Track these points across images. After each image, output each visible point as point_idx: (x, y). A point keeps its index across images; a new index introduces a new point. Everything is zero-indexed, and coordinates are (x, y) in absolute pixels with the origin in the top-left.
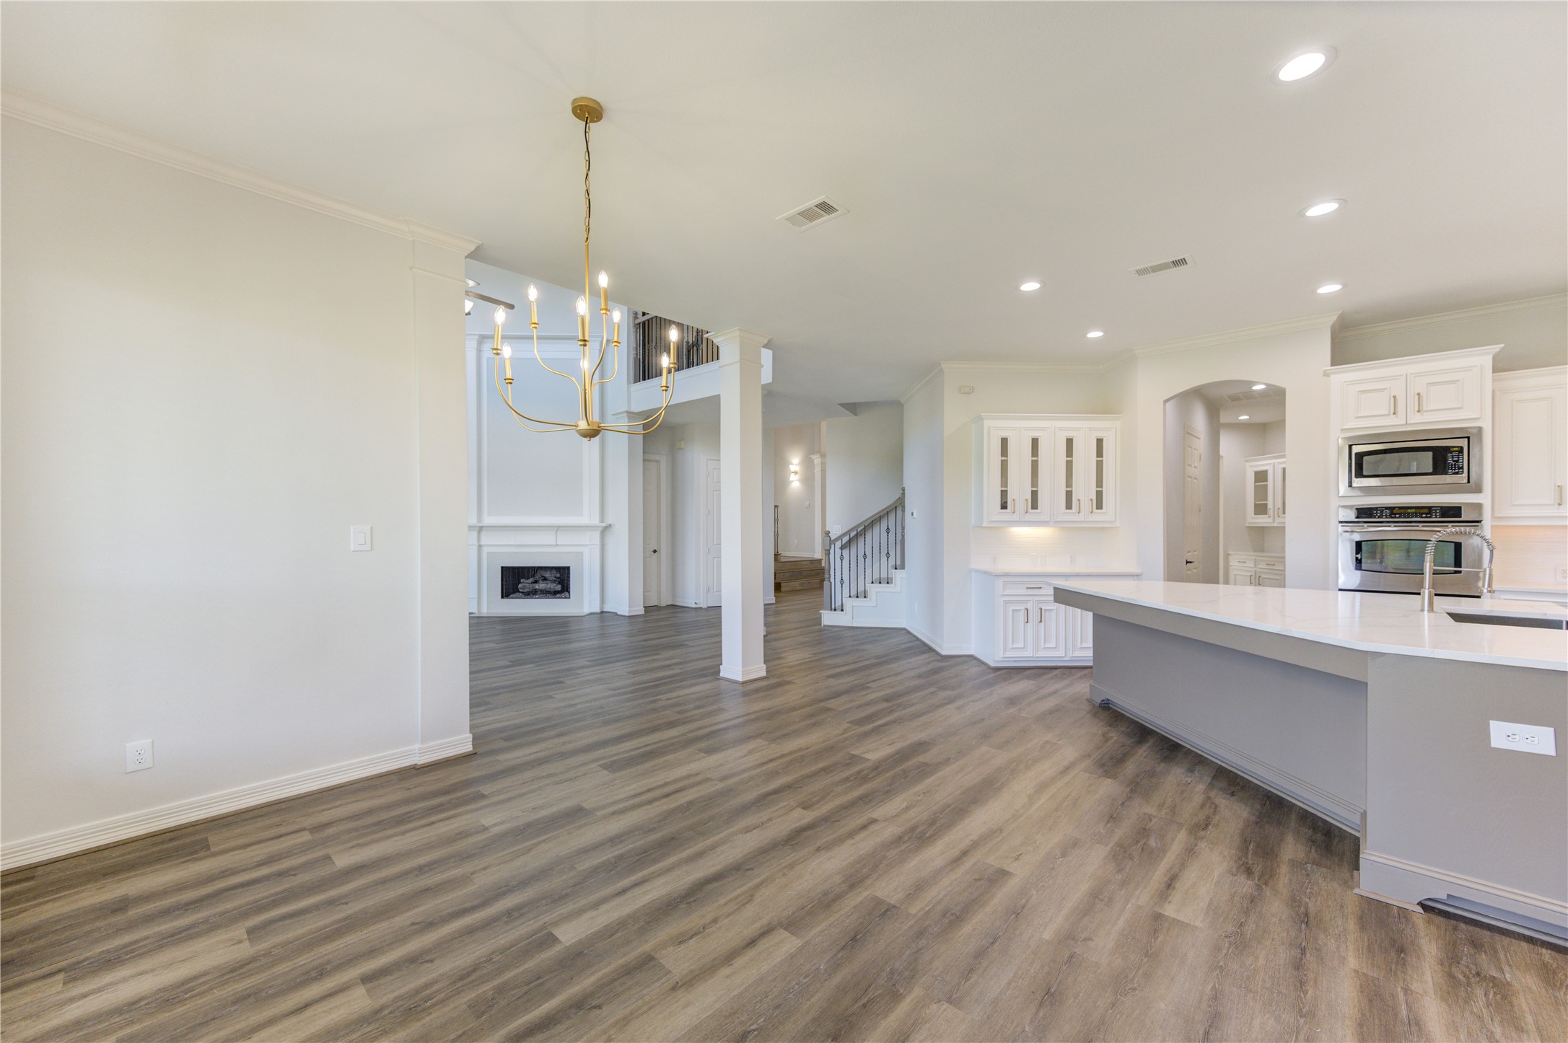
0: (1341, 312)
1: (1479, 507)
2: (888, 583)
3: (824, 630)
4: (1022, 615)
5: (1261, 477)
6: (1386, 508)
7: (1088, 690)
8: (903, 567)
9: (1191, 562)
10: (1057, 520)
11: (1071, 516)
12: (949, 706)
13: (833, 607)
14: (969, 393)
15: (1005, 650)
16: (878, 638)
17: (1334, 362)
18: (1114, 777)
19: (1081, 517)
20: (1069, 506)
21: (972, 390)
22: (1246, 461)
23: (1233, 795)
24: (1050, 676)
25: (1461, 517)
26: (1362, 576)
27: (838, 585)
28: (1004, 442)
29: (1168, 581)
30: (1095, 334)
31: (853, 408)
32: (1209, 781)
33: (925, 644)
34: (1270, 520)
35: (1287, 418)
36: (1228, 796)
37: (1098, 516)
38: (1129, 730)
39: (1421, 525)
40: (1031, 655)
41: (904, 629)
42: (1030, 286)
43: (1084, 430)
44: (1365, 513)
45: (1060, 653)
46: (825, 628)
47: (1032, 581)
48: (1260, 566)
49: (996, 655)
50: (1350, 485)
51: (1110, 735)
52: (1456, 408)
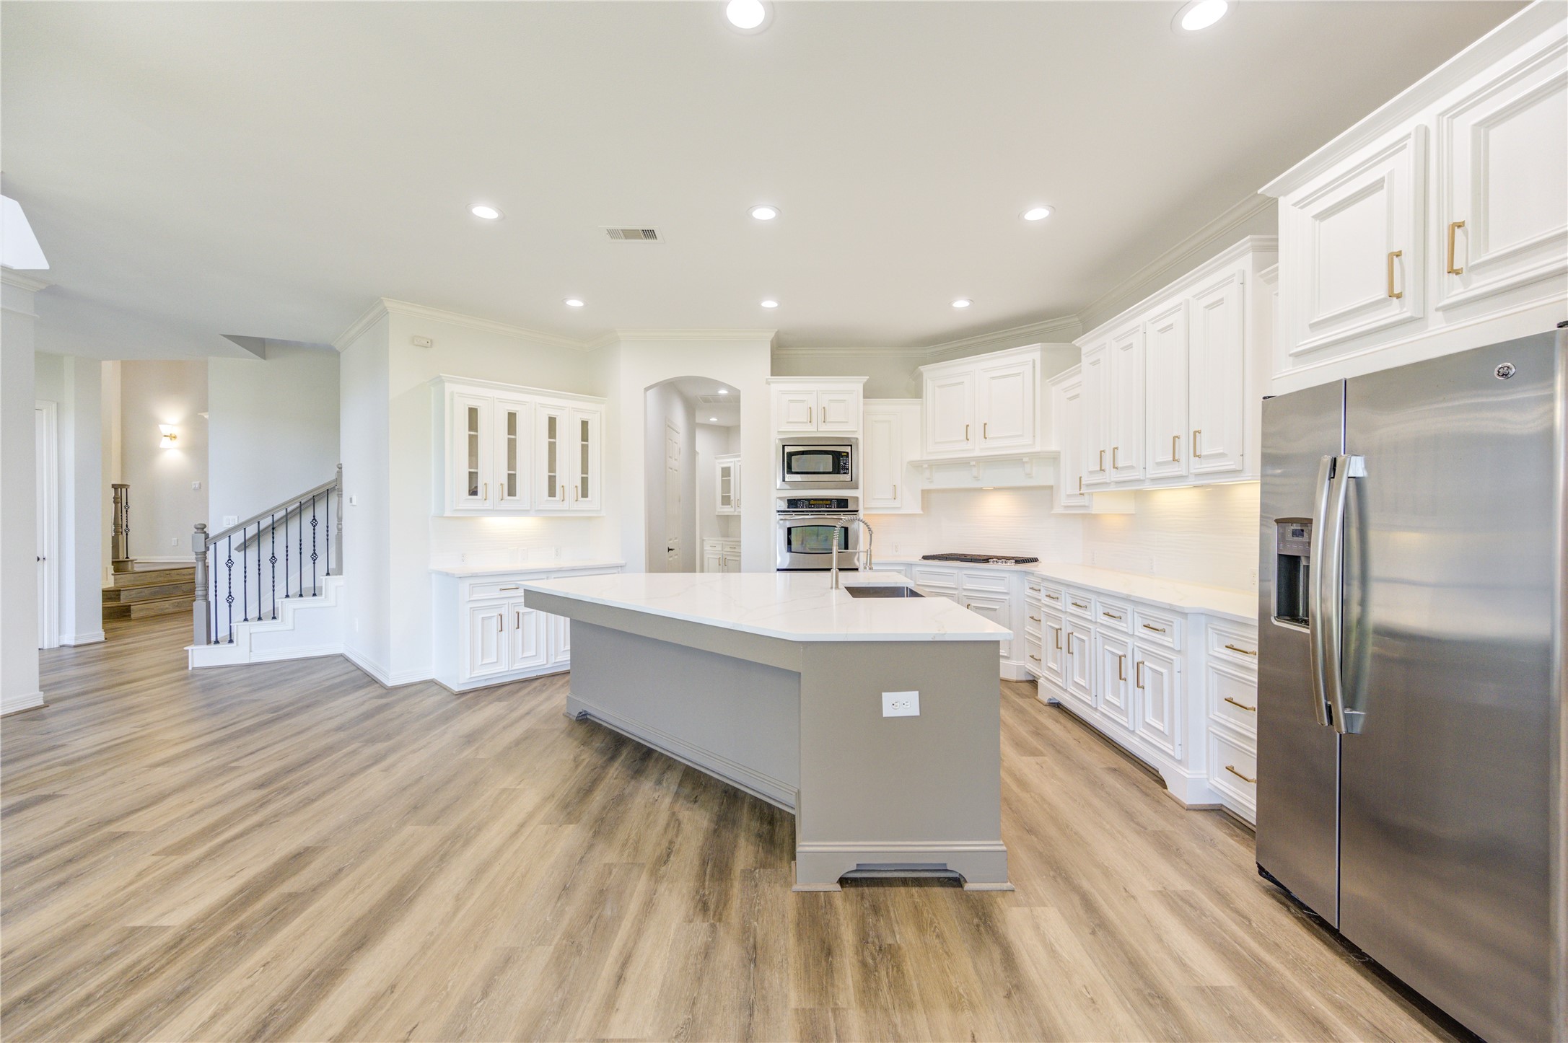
0: (776, 330)
1: (856, 499)
2: (314, 595)
3: (193, 676)
4: (495, 623)
5: (726, 472)
6: (806, 500)
7: (565, 702)
8: (339, 571)
9: (671, 550)
10: (539, 508)
11: (555, 503)
12: (372, 770)
13: (213, 638)
14: (426, 347)
15: (472, 669)
16: (291, 677)
17: (775, 372)
18: (578, 820)
19: (565, 506)
20: (552, 493)
21: (430, 344)
22: (716, 458)
23: (696, 802)
24: (526, 691)
25: (847, 508)
26: (791, 557)
27: (223, 606)
28: (473, 413)
29: (650, 572)
30: (575, 303)
31: (258, 346)
32: (675, 791)
33: (366, 674)
34: (732, 510)
35: (741, 425)
36: (691, 805)
37: (584, 504)
38: (603, 745)
39: (826, 513)
40: (507, 669)
41: (341, 655)
42: (485, 212)
43: (570, 411)
44: (793, 503)
45: (541, 661)
46: (196, 672)
47: (504, 580)
48: (726, 550)
49: (459, 679)
50: (784, 481)
51: (583, 757)
52: (844, 422)
